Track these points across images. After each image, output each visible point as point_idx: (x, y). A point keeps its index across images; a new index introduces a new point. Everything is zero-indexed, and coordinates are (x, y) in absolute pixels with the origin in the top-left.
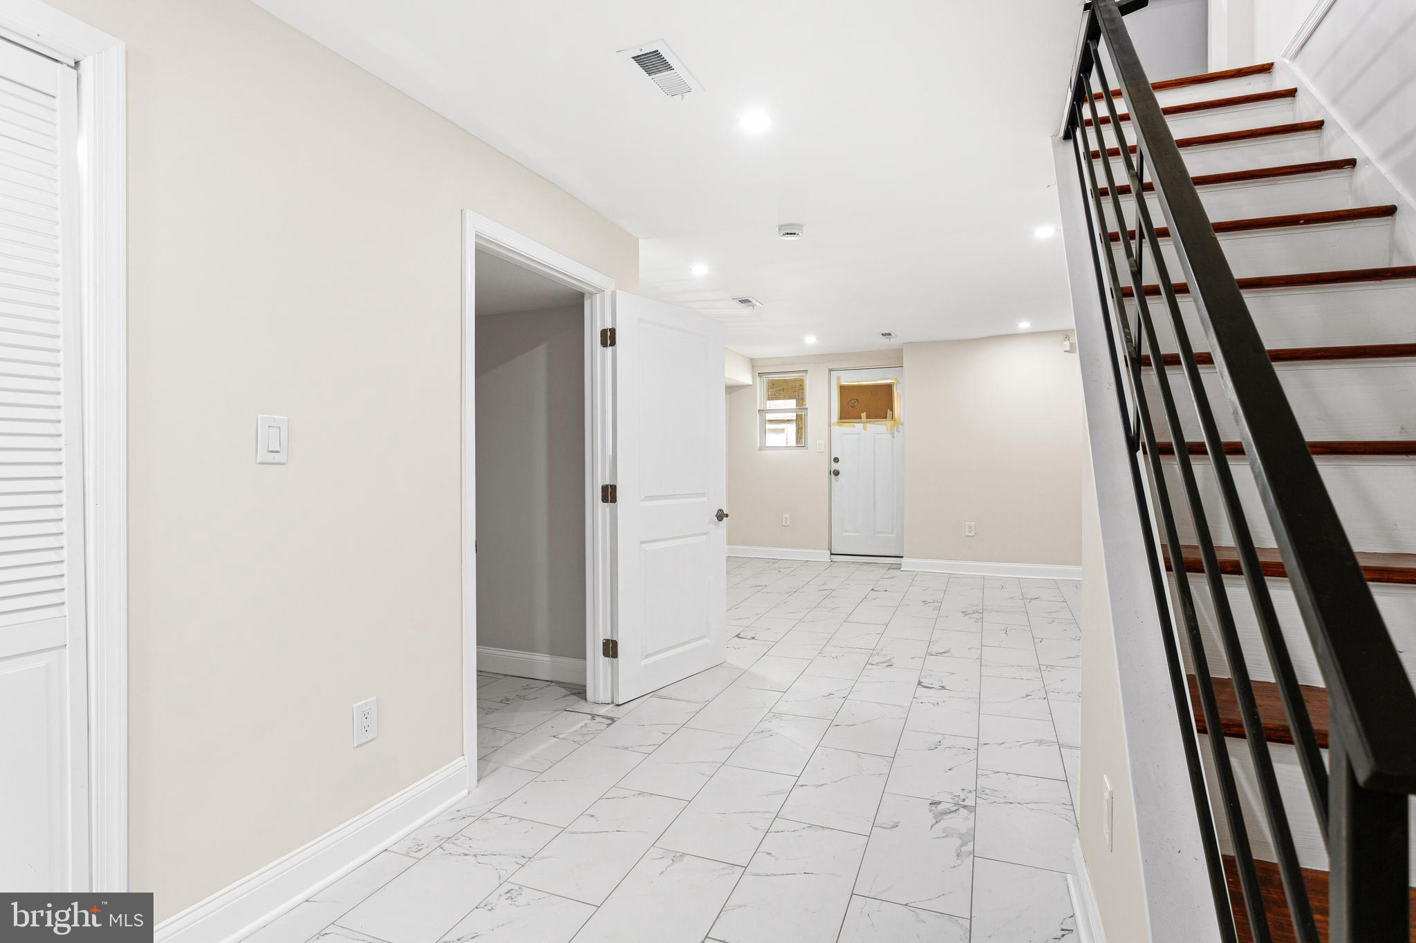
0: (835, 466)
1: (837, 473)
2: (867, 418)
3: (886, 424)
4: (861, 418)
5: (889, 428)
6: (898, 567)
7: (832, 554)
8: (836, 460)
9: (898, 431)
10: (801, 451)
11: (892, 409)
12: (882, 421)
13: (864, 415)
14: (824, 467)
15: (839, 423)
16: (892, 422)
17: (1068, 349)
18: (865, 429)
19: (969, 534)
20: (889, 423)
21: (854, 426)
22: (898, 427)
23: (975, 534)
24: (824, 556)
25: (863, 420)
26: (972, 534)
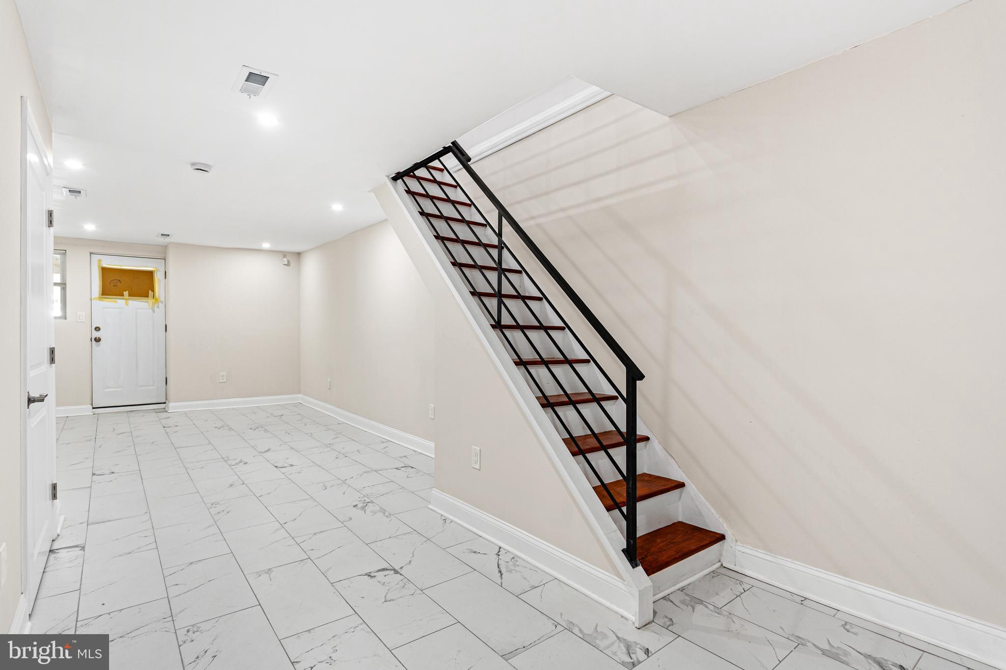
0: (96, 334)
1: (98, 340)
2: (129, 296)
3: (147, 302)
4: (123, 296)
5: (151, 306)
6: (165, 410)
7: (93, 408)
8: (98, 329)
9: (158, 307)
10: (63, 321)
11: (153, 291)
12: (144, 299)
13: (126, 293)
14: (87, 333)
15: (100, 299)
16: (154, 301)
17: (286, 263)
18: (127, 304)
19: (221, 381)
20: (150, 300)
21: (116, 302)
22: (158, 305)
23: (227, 380)
24: (87, 410)
25: (125, 297)
26: (225, 381)
